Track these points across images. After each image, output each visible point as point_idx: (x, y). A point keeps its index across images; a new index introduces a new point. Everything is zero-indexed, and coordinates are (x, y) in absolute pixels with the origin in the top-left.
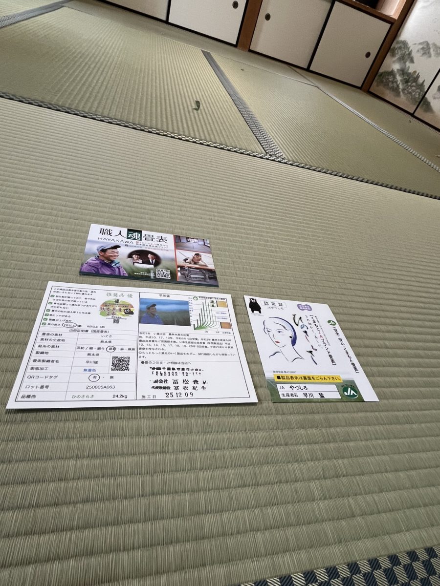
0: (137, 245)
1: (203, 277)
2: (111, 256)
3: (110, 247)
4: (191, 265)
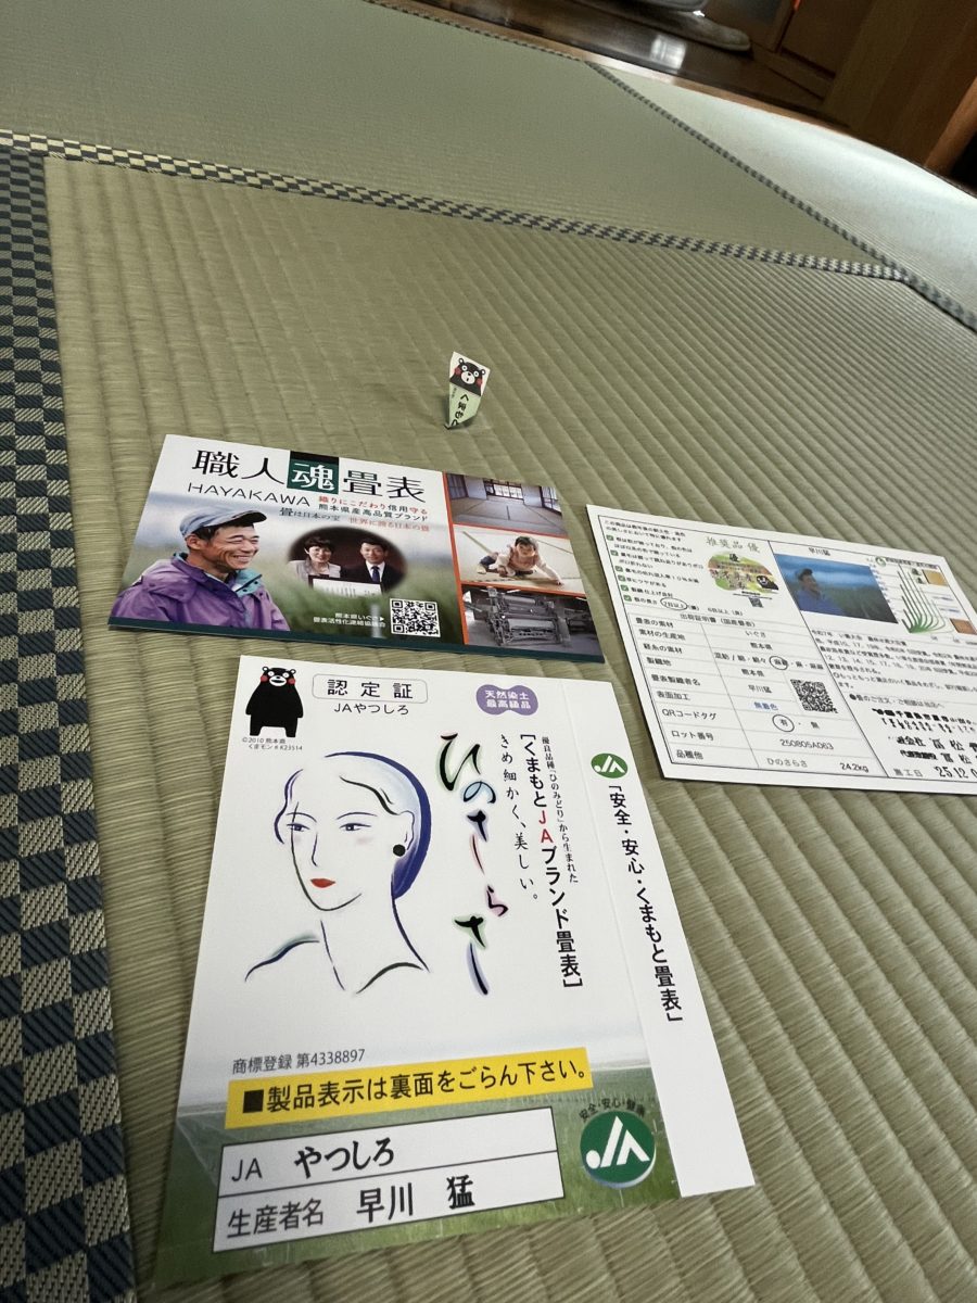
0: (322, 511)
1: (548, 625)
2: (231, 553)
3: (228, 517)
4: (506, 583)
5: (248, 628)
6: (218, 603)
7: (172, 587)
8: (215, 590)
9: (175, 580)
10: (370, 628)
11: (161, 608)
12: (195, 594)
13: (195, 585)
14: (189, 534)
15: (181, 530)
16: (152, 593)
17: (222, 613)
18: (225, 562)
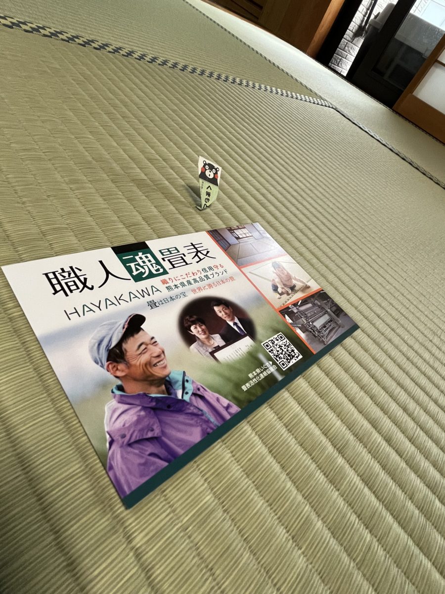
0: (172, 293)
5: (218, 427)
6: (181, 418)
7: (140, 427)
8: (169, 407)
9: (135, 418)
10: (272, 374)
11: (151, 454)
12: (160, 421)
13: (152, 412)
14: (106, 364)
15: (97, 363)
16: (130, 445)
17: (191, 425)
18: (153, 375)
